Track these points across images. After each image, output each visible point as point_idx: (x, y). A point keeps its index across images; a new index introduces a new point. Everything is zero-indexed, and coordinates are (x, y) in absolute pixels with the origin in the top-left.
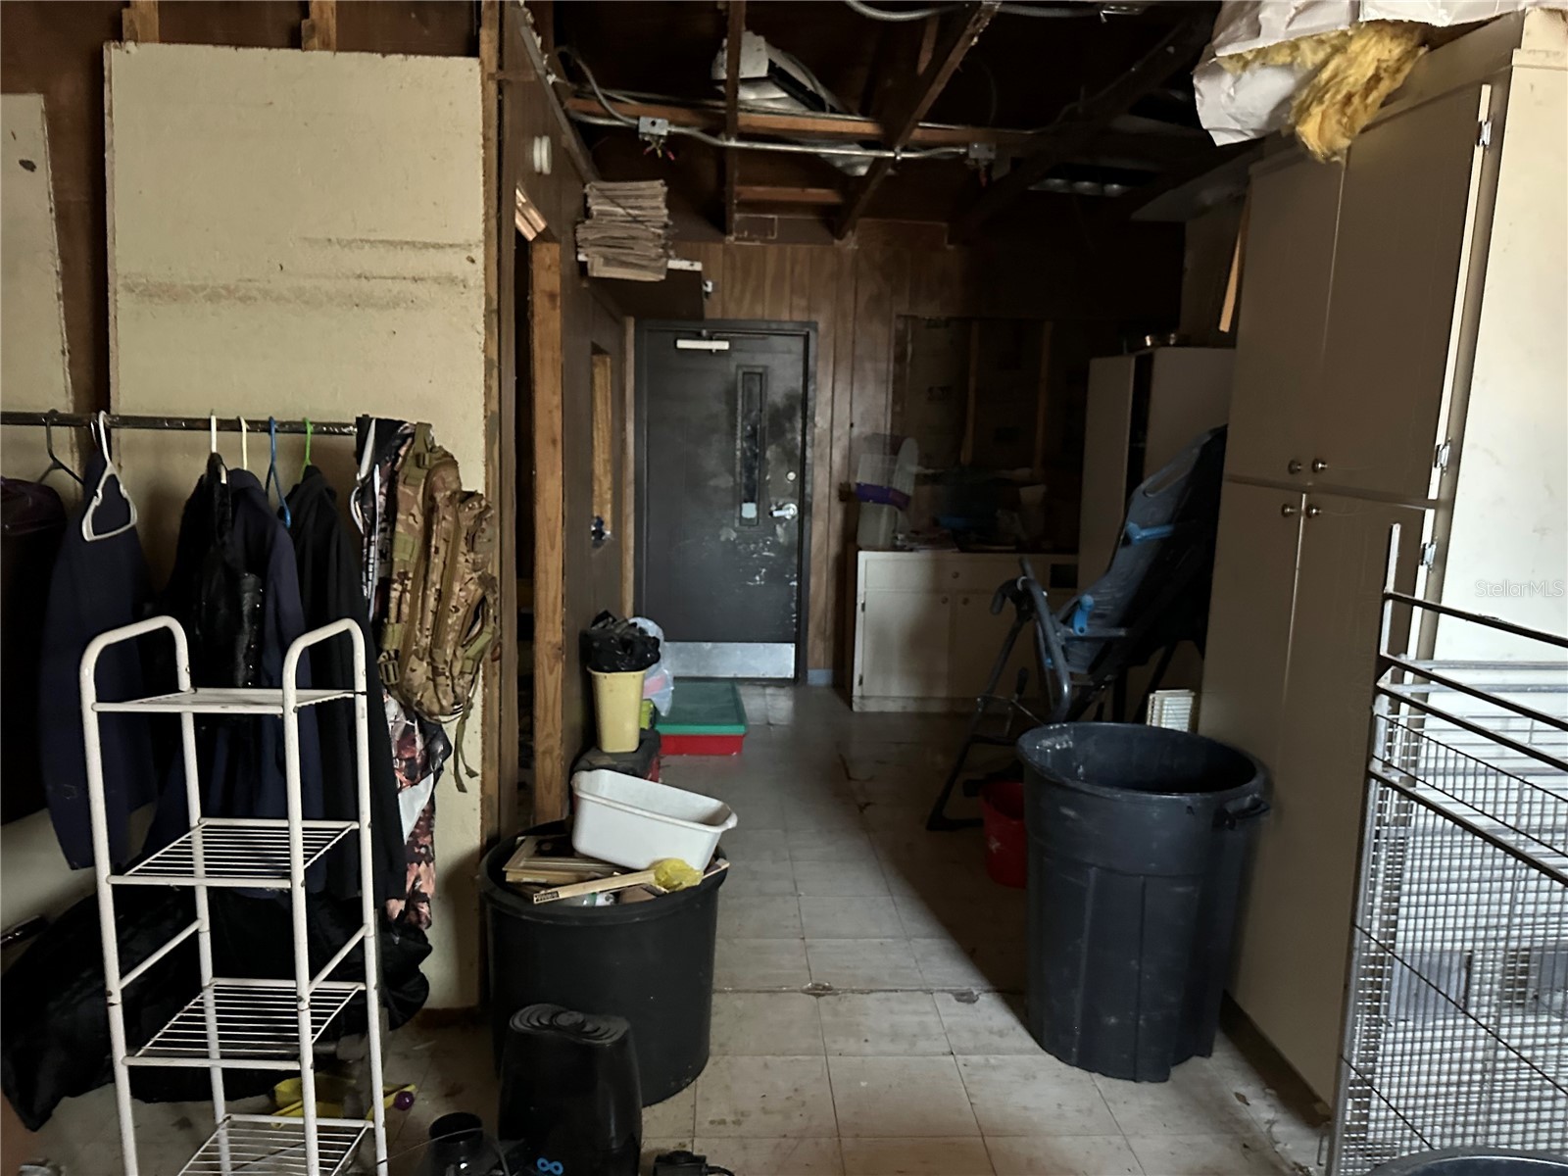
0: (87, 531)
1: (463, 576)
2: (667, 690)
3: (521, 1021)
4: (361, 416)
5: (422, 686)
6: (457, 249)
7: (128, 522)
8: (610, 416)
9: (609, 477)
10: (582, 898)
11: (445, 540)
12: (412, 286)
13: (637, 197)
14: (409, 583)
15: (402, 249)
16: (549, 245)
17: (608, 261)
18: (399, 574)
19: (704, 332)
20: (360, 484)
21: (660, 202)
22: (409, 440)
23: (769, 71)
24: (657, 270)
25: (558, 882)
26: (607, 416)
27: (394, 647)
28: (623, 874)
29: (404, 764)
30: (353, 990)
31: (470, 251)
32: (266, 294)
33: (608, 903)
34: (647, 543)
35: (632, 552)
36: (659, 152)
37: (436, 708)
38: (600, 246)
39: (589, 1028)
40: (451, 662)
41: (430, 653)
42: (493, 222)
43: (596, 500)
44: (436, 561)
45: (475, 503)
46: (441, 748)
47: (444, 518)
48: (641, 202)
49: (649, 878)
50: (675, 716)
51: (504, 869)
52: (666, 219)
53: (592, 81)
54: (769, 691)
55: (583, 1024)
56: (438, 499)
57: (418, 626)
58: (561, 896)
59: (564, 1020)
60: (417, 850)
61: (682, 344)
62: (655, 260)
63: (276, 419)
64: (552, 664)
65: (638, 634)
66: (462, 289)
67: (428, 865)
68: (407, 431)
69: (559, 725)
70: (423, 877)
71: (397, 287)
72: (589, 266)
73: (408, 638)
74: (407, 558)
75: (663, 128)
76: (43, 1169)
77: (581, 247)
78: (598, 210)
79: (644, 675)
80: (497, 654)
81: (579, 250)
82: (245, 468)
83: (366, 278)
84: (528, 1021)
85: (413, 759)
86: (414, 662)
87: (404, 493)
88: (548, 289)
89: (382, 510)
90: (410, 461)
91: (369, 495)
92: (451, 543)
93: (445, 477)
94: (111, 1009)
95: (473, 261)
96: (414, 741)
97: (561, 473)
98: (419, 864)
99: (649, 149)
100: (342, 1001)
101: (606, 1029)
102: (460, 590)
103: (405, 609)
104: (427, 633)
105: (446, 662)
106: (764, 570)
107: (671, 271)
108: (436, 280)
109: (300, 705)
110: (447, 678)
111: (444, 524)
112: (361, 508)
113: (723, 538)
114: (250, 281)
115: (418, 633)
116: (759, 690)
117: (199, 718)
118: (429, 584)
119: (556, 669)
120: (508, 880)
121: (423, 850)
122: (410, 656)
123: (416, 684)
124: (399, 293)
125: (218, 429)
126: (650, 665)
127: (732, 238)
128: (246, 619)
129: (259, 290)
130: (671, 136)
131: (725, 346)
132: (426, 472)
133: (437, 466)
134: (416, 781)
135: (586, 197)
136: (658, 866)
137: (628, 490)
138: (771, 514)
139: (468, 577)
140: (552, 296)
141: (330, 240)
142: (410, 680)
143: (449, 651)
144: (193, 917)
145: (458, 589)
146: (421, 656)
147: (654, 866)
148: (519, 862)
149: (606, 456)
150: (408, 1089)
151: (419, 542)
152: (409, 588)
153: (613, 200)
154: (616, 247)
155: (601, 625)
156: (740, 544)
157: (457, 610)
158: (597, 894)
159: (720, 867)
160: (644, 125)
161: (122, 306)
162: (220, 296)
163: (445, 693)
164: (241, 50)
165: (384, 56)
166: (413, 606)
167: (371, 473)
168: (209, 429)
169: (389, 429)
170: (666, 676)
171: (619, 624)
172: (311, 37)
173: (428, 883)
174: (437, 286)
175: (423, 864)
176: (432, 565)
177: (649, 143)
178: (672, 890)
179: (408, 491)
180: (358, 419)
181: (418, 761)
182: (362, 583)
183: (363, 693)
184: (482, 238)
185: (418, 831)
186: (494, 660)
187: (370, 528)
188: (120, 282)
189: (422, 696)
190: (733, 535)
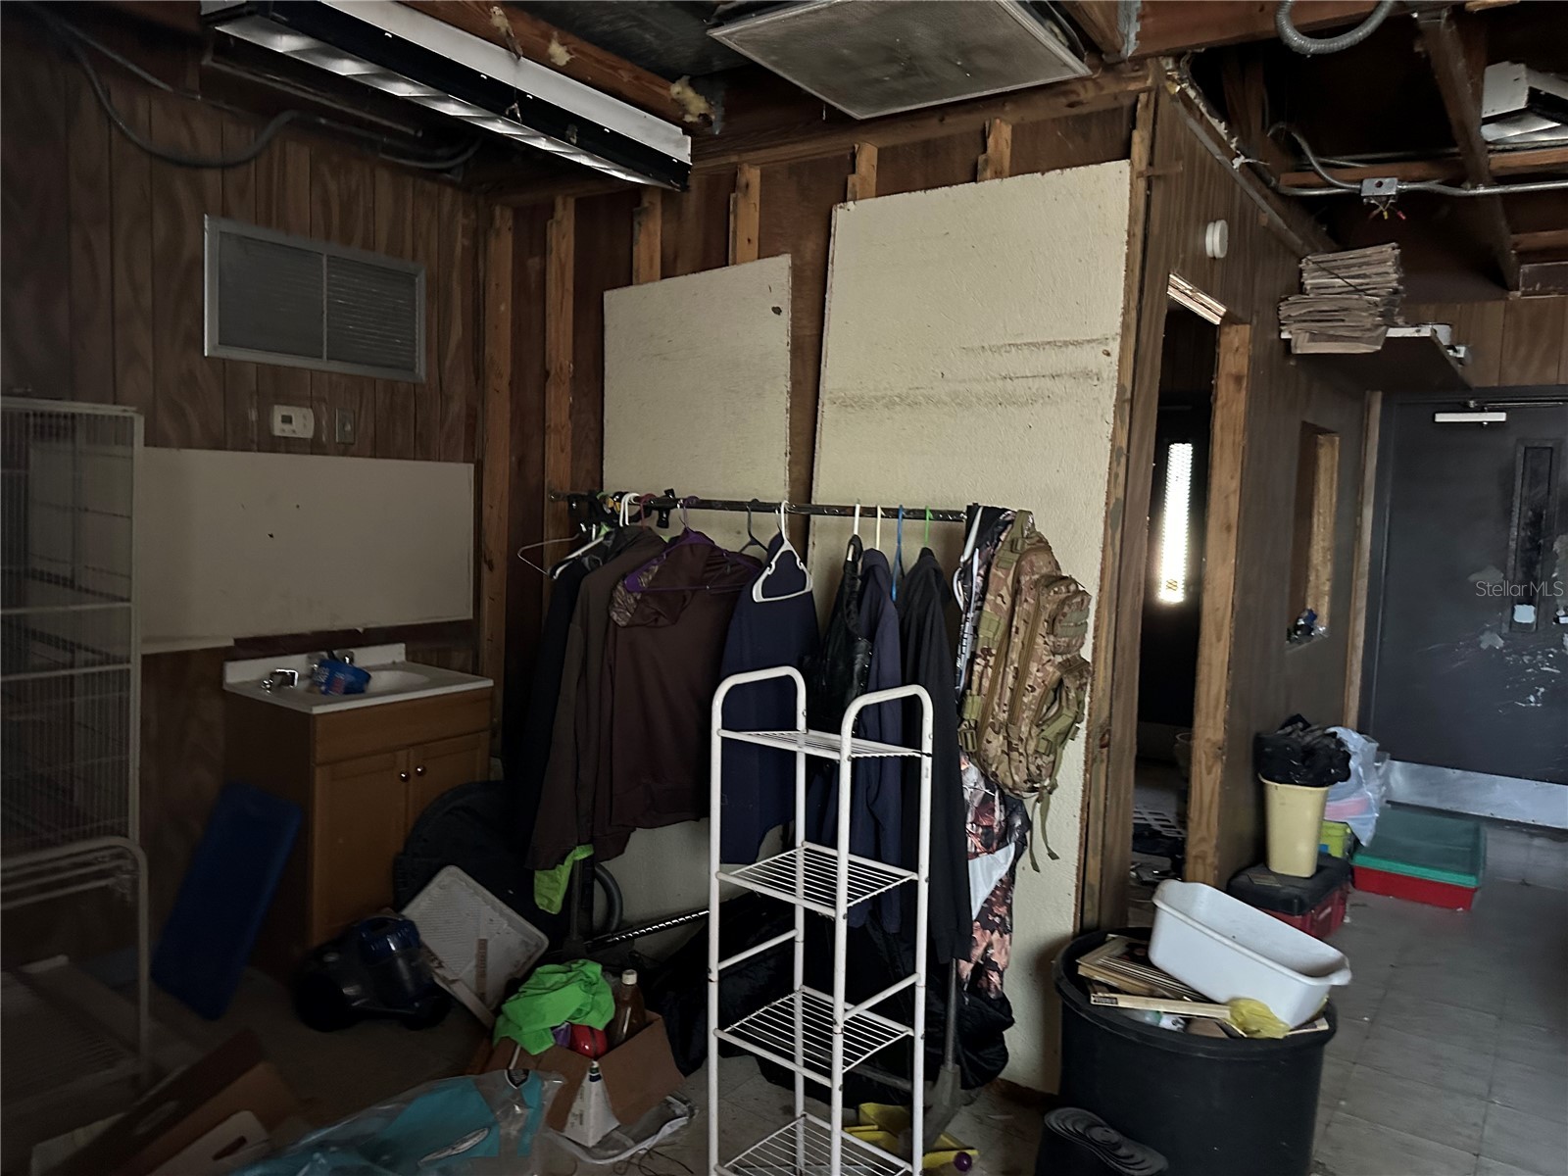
0: (757, 594)
1: (1041, 658)
2: (1369, 816)
3: (1057, 1118)
4: (971, 504)
5: (997, 759)
6: (1094, 344)
7: (803, 589)
8: (1334, 500)
9: (1329, 566)
10: (1143, 1012)
11: (1025, 621)
12: (1048, 382)
13: (1360, 265)
14: (992, 660)
15: (1044, 349)
16: (1240, 327)
17: (1314, 337)
18: (983, 650)
19: (1472, 404)
20: (962, 565)
21: (1389, 267)
22: (1010, 527)
23: (1530, 100)
24: (1369, 341)
25: (1128, 990)
26: (1331, 500)
27: (974, 717)
28: (1194, 1000)
29: (980, 830)
30: (902, 1033)
31: (1107, 345)
32: (928, 398)
33: (1174, 1028)
34: (1381, 643)
35: (1360, 652)
36: (1385, 213)
37: (1010, 783)
38: (1305, 321)
39: (1123, 1152)
40: (1027, 739)
41: (1006, 728)
42: (1134, 314)
43: (1311, 591)
44: (1016, 640)
45: (1063, 588)
46: (1018, 823)
47: (1026, 601)
48: (1365, 270)
49: (1223, 1014)
50: (1379, 847)
51: (1078, 961)
52: (1395, 284)
53: (1309, 153)
54: (1537, 842)
55: (1117, 1146)
56: (1023, 582)
57: (996, 700)
58: (1121, 1004)
59: (1098, 1134)
60: (991, 918)
61: (1441, 418)
62: (1369, 330)
63: (904, 507)
64: (1210, 763)
65: (1333, 746)
66: (1096, 382)
67: (1001, 936)
68: (1009, 518)
69: (1215, 829)
70: (995, 945)
71: (1035, 384)
72: (1293, 344)
73: (986, 710)
74: (991, 635)
75: (1391, 187)
76: (683, 1106)
77: (1284, 325)
78: (1311, 284)
79: (1327, 792)
80: (1106, 741)
81: (1283, 328)
82: (878, 549)
83: (1010, 379)
84: (1063, 1121)
85: (989, 828)
86: (990, 734)
87: (995, 575)
88: (1234, 371)
89: (978, 591)
90: (1007, 546)
91: (969, 577)
92: (1030, 626)
93: (1034, 560)
94: (710, 984)
95: (1108, 354)
96: (994, 811)
97: (1233, 561)
98: (992, 933)
99: (1376, 212)
100: (888, 1039)
101: (1140, 1160)
102: (1038, 671)
103: (986, 683)
104: (1005, 708)
105: (1021, 740)
106: (1542, 690)
107: (1391, 342)
108: (1073, 376)
109: (854, 756)
110: (1021, 754)
111: (1025, 605)
112: (963, 587)
113: (1484, 646)
114: (917, 388)
115: (997, 708)
116: (1523, 839)
117: (810, 759)
118: (1009, 663)
119: (1214, 770)
120: (1080, 973)
121: (997, 920)
122: (987, 728)
123: (991, 756)
124: (1037, 390)
125: (861, 515)
126: (1333, 782)
127: (1519, 293)
128: (855, 676)
129: (923, 396)
130: (1400, 193)
131: (1501, 417)
132: (1018, 555)
133: (1029, 550)
134: (991, 850)
135: (1301, 271)
136: (1235, 1003)
137: (1359, 583)
138: (1557, 620)
139: (1046, 659)
140: (1238, 379)
141: (983, 347)
142: (986, 750)
143: (1024, 729)
144: (791, 926)
145: (1035, 669)
146: (997, 729)
147: (1232, 1003)
148: (1097, 959)
149: (1326, 544)
150: (969, 1152)
151: (1004, 622)
152: (991, 663)
153: (1331, 272)
154: (1322, 321)
155: (1289, 729)
156: (1510, 655)
157: (1034, 690)
158: (1165, 1014)
159: (1316, 1027)
160: (1369, 189)
161: (827, 413)
162: (894, 403)
163: (1017, 769)
164: (928, 192)
165: (1043, 174)
166: (993, 681)
167: (972, 556)
168: (854, 515)
169: (992, 515)
170: (1369, 799)
171: (1312, 731)
172: (985, 170)
173: (1000, 953)
174: (1073, 380)
175: (996, 935)
176: (1012, 644)
177: (1375, 207)
178: (1250, 1036)
179: (1000, 573)
180: (969, 507)
181: (996, 830)
182: (957, 655)
183: (928, 755)
184: (1119, 331)
185: (994, 899)
186: (1102, 747)
187: (968, 604)
188: (827, 397)
189: (997, 768)
190: (1500, 643)
